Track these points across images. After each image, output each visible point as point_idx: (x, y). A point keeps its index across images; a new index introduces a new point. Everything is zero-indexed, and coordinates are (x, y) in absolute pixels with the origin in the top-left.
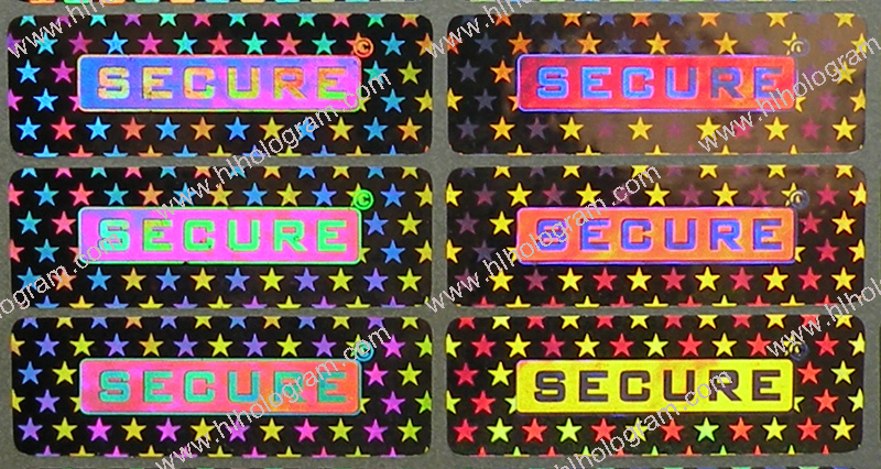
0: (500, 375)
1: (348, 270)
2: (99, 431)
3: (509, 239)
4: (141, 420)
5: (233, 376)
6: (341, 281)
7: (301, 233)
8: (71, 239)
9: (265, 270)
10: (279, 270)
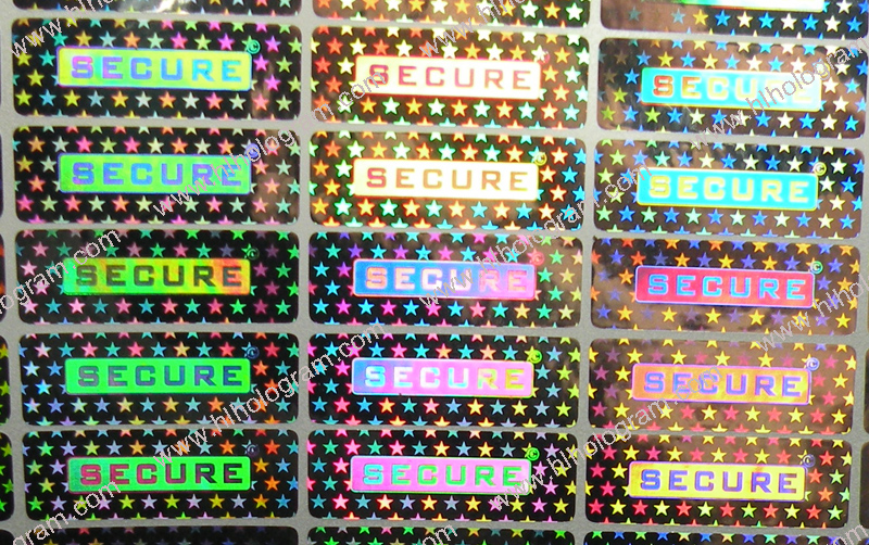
0: (619, 471)
1: (524, 402)
2: (363, 503)
3: (627, 384)
4: (389, 496)
5: (450, 469)
6: (520, 409)
7: (495, 377)
8: (347, 378)
9: (471, 400)
10: (480, 400)
